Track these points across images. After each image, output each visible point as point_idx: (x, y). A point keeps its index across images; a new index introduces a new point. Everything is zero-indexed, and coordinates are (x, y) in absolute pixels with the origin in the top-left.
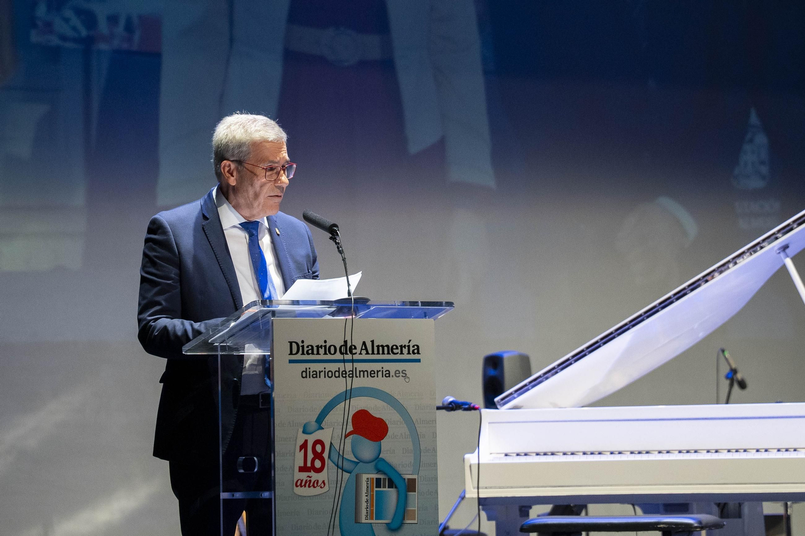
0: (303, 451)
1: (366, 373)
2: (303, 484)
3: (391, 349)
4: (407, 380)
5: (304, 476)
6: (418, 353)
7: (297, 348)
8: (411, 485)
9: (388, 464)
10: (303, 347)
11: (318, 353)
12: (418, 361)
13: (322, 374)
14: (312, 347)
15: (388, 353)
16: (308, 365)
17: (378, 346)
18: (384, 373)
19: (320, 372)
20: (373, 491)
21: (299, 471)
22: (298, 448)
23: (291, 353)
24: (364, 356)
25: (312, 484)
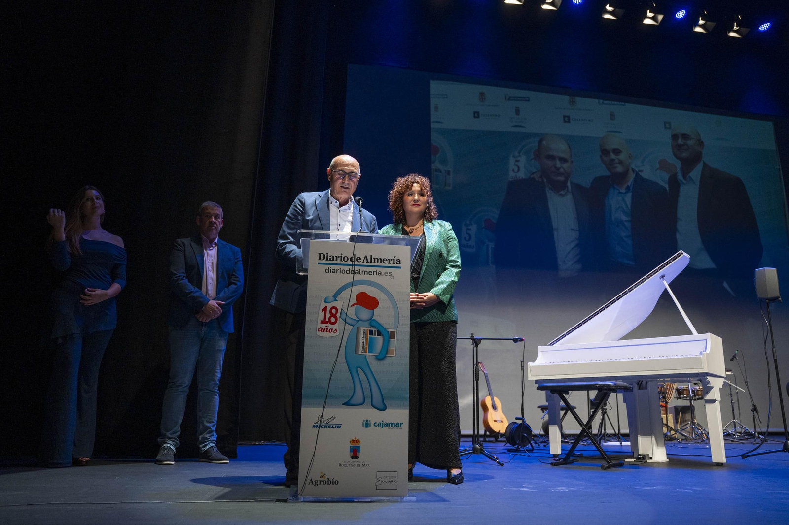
0: (324, 312)
1: (366, 272)
2: (323, 330)
3: (383, 261)
4: (392, 278)
5: (324, 326)
6: (400, 263)
7: (324, 257)
8: (392, 335)
9: (378, 322)
10: (327, 256)
11: (337, 260)
12: (400, 268)
13: (339, 271)
14: (333, 256)
15: (381, 263)
16: (330, 266)
17: (375, 259)
18: (378, 273)
19: (337, 270)
20: (367, 337)
21: (321, 323)
22: (321, 310)
23: (320, 259)
24: (365, 263)
25: (328, 330)
